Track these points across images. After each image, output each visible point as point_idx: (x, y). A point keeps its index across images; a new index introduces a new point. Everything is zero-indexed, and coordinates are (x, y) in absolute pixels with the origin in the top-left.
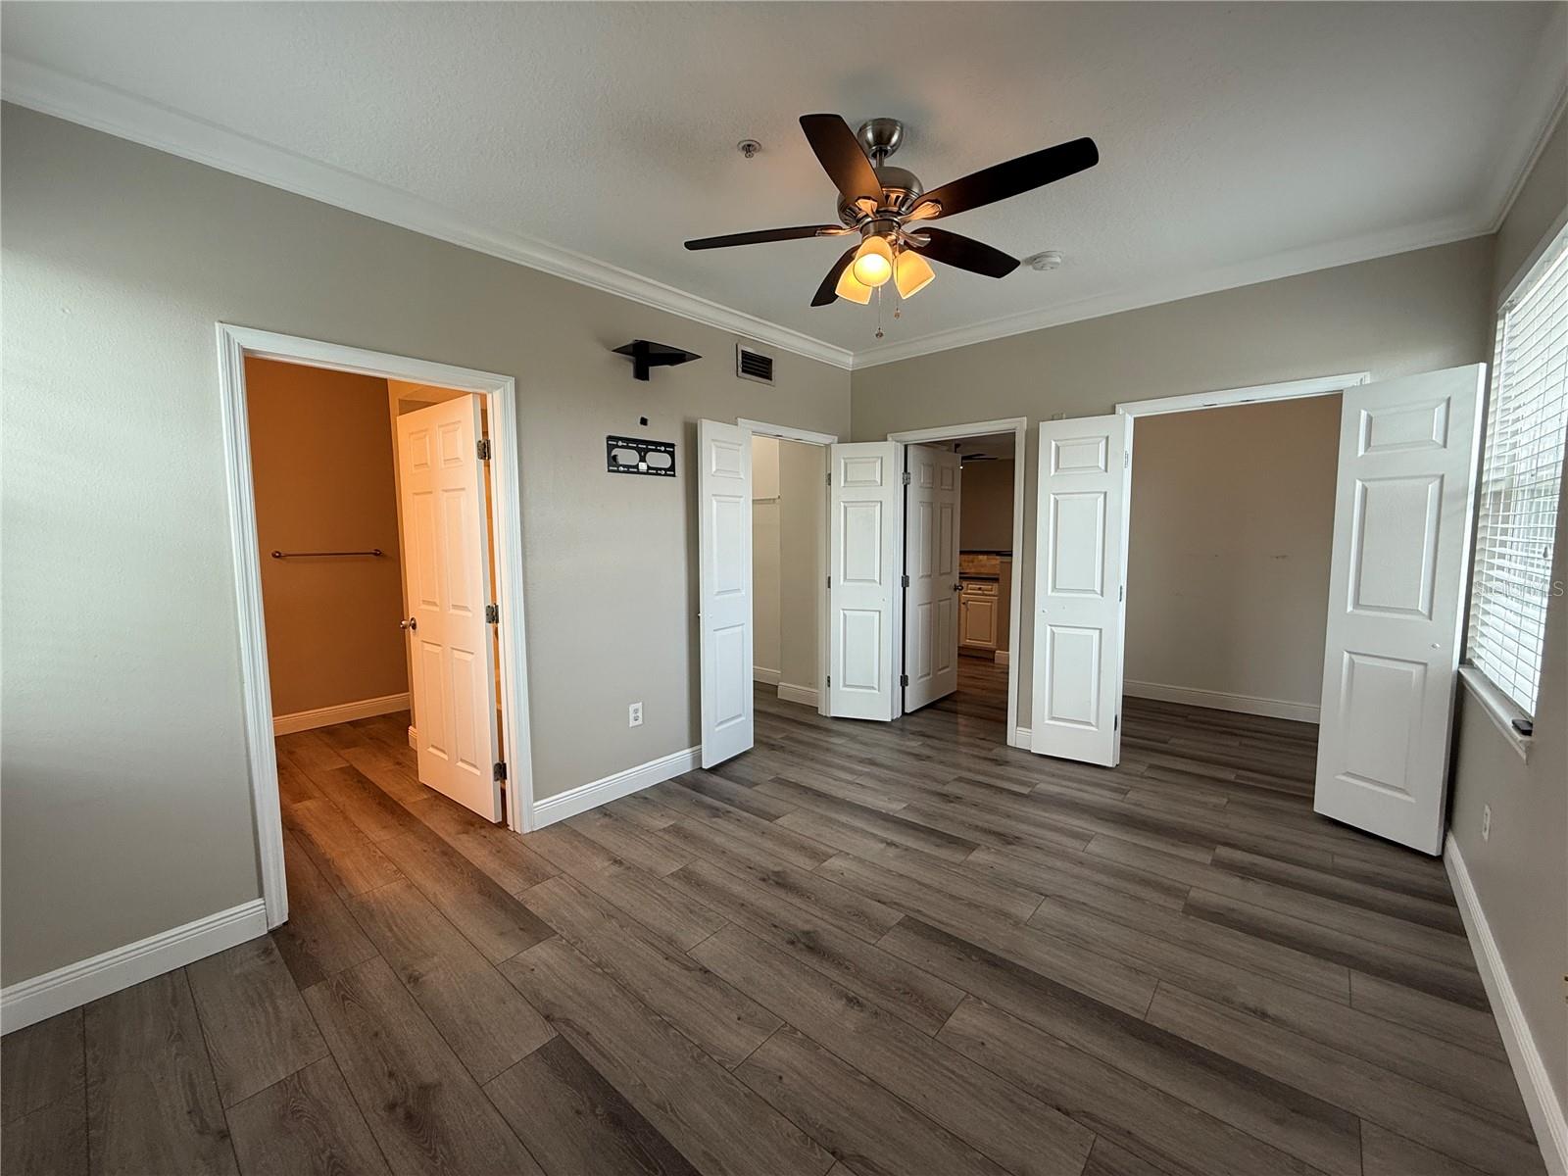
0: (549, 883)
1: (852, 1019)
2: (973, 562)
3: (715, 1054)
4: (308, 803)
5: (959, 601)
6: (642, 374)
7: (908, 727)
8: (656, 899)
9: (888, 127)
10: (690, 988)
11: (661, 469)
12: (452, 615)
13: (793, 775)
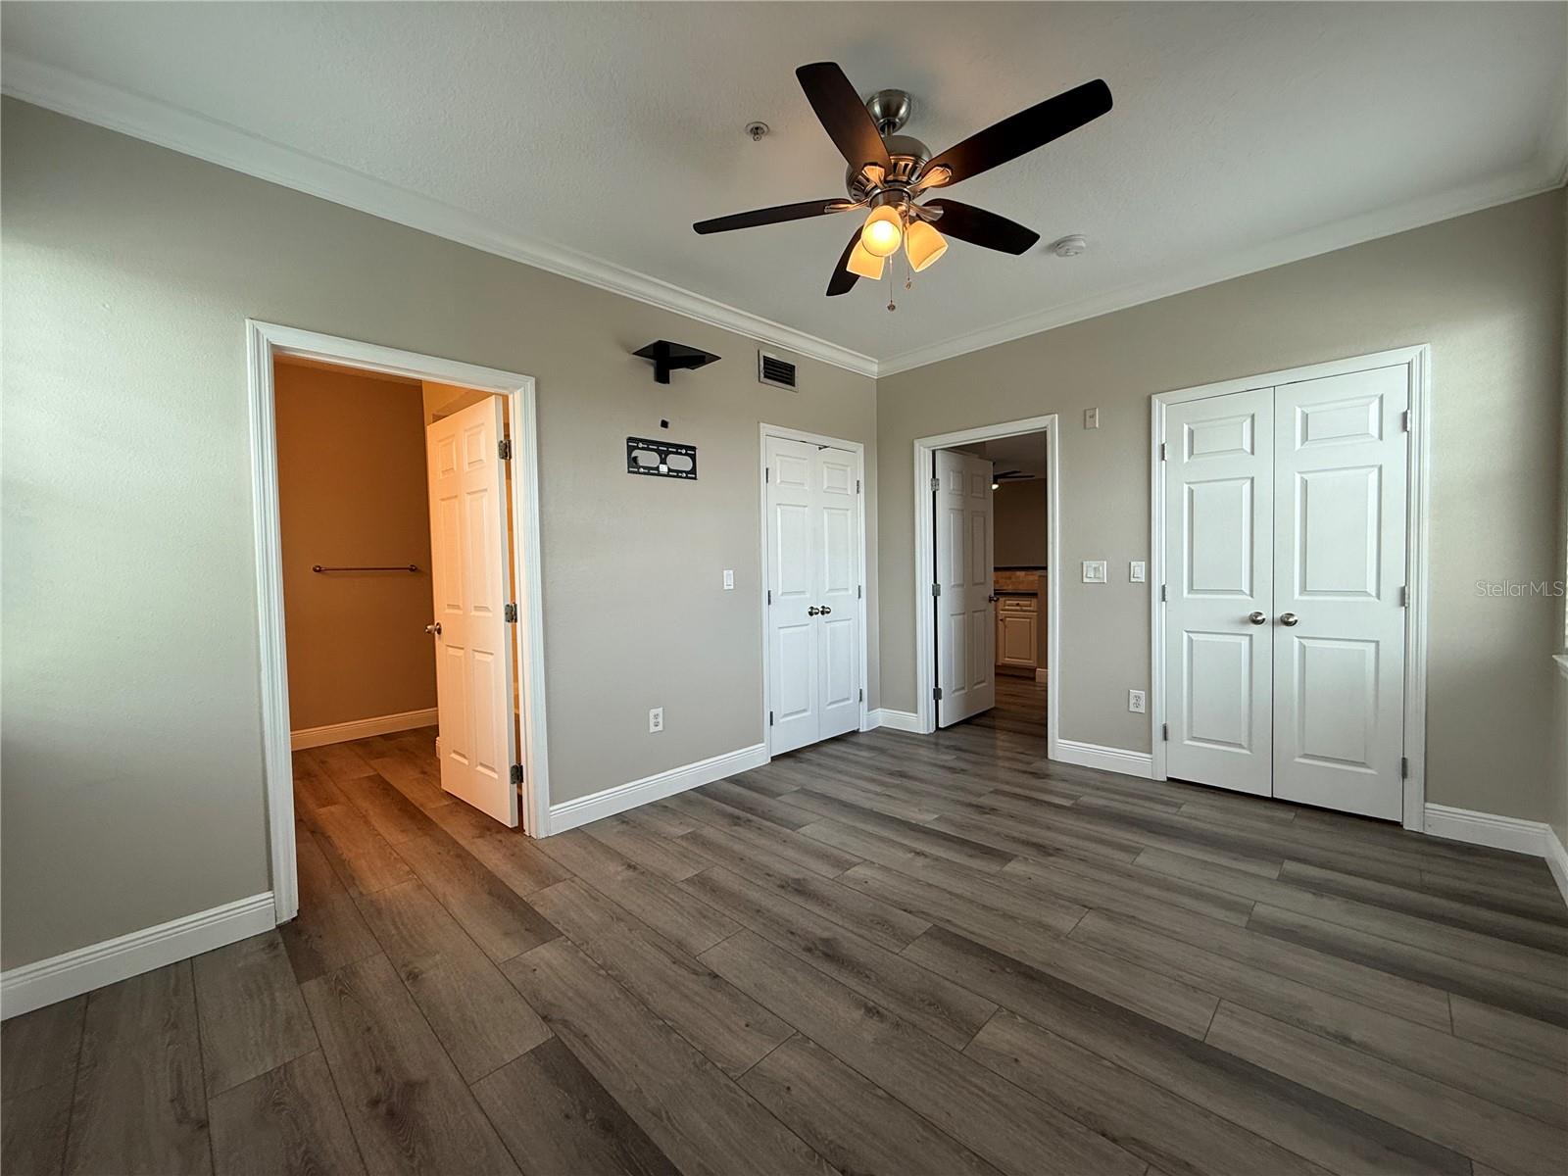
0: (560, 886)
1: (872, 1029)
2: (1010, 578)
3: (719, 1061)
4: (332, 808)
5: (996, 617)
6: (662, 377)
7: (941, 741)
8: (669, 904)
9: (895, 100)
10: (696, 993)
11: (682, 472)
12: (474, 616)
13: (820, 786)
